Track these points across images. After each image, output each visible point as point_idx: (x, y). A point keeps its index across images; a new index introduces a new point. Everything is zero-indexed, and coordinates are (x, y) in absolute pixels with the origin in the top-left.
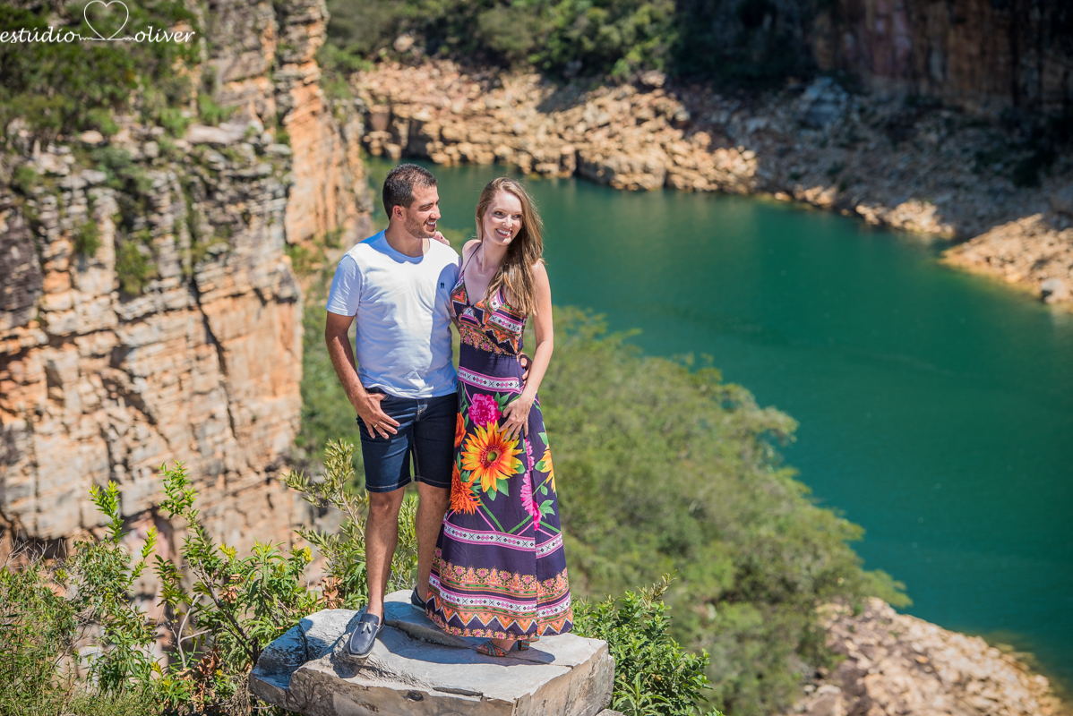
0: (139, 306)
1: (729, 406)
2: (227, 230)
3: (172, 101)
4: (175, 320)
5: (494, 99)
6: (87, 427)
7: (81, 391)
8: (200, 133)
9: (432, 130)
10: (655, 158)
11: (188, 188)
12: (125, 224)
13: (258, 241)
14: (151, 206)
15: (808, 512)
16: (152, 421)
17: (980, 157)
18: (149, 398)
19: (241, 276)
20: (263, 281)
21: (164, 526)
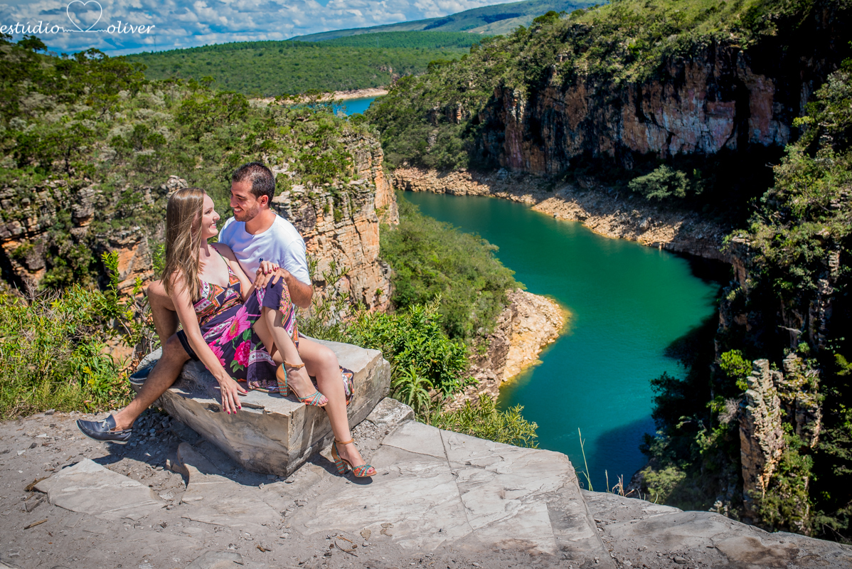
0: (340, 224)
1: (483, 244)
2: (360, 205)
3: (347, 175)
4: (348, 227)
5: (426, 176)
6: (329, 254)
7: (327, 245)
8: (353, 182)
9: (412, 183)
10: (464, 188)
11: (350, 196)
12: (336, 205)
13: (367, 208)
14: (342, 200)
15: (503, 268)
16: (344, 252)
17: (539, 185)
18: (343, 247)
19: (364, 216)
20: (369, 218)
21: (348, 277)
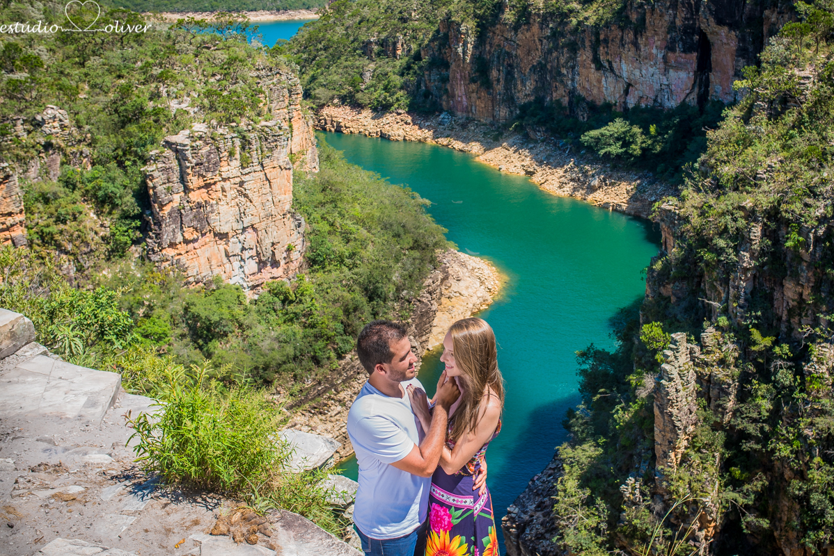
0: (247, 170)
1: (413, 198)
2: (271, 150)
3: (259, 115)
4: (257, 174)
5: (358, 117)
6: (233, 203)
7: (232, 193)
8: (264, 123)
9: (342, 124)
10: (401, 132)
11: (260, 138)
12: (243, 148)
13: (280, 153)
14: (250, 143)
15: (434, 225)
16: (251, 202)
17: (484, 133)
18: (250, 196)
19: (275, 162)
20: (281, 164)
21: (255, 230)
